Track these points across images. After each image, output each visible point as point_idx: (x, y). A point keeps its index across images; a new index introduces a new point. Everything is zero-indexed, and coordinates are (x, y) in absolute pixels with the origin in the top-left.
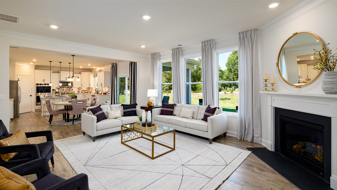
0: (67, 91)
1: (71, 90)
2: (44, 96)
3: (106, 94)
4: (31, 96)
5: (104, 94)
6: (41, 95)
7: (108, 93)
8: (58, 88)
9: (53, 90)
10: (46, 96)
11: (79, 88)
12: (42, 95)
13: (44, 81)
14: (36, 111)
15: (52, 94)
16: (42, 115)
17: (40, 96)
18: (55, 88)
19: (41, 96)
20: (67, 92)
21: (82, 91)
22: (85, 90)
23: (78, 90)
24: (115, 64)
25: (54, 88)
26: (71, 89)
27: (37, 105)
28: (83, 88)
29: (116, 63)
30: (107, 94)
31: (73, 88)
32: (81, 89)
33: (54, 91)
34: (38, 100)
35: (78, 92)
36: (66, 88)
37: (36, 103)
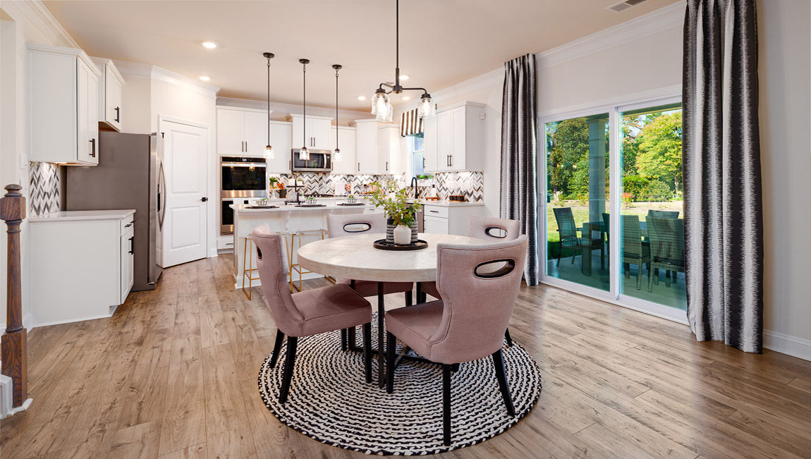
0: (313, 186)
1: (324, 184)
2: (246, 202)
3: (462, 199)
4: (204, 200)
5: (452, 198)
6: (237, 196)
7: (477, 194)
8: (286, 175)
9: (273, 181)
10: (252, 202)
11: (348, 176)
12: (238, 199)
13: (244, 146)
14: (220, 256)
15: (269, 195)
16: (238, 286)
17: (232, 202)
18: (279, 176)
19: (235, 200)
20: (313, 191)
21: (358, 186)
22: (365, 183)
23: (346, 183)
24: (531, 60)
25: (274, 176)
26: (325, 179)
27: (224, 233)
28: (359, 177)
29: (534, 56)
30: (471, 199)
31: (331, 177)
32: (353, 179)
33: (275, 184)
34: (227, 215)
35: (345, 191)
36: (311, 175)
37: (221, 228)
